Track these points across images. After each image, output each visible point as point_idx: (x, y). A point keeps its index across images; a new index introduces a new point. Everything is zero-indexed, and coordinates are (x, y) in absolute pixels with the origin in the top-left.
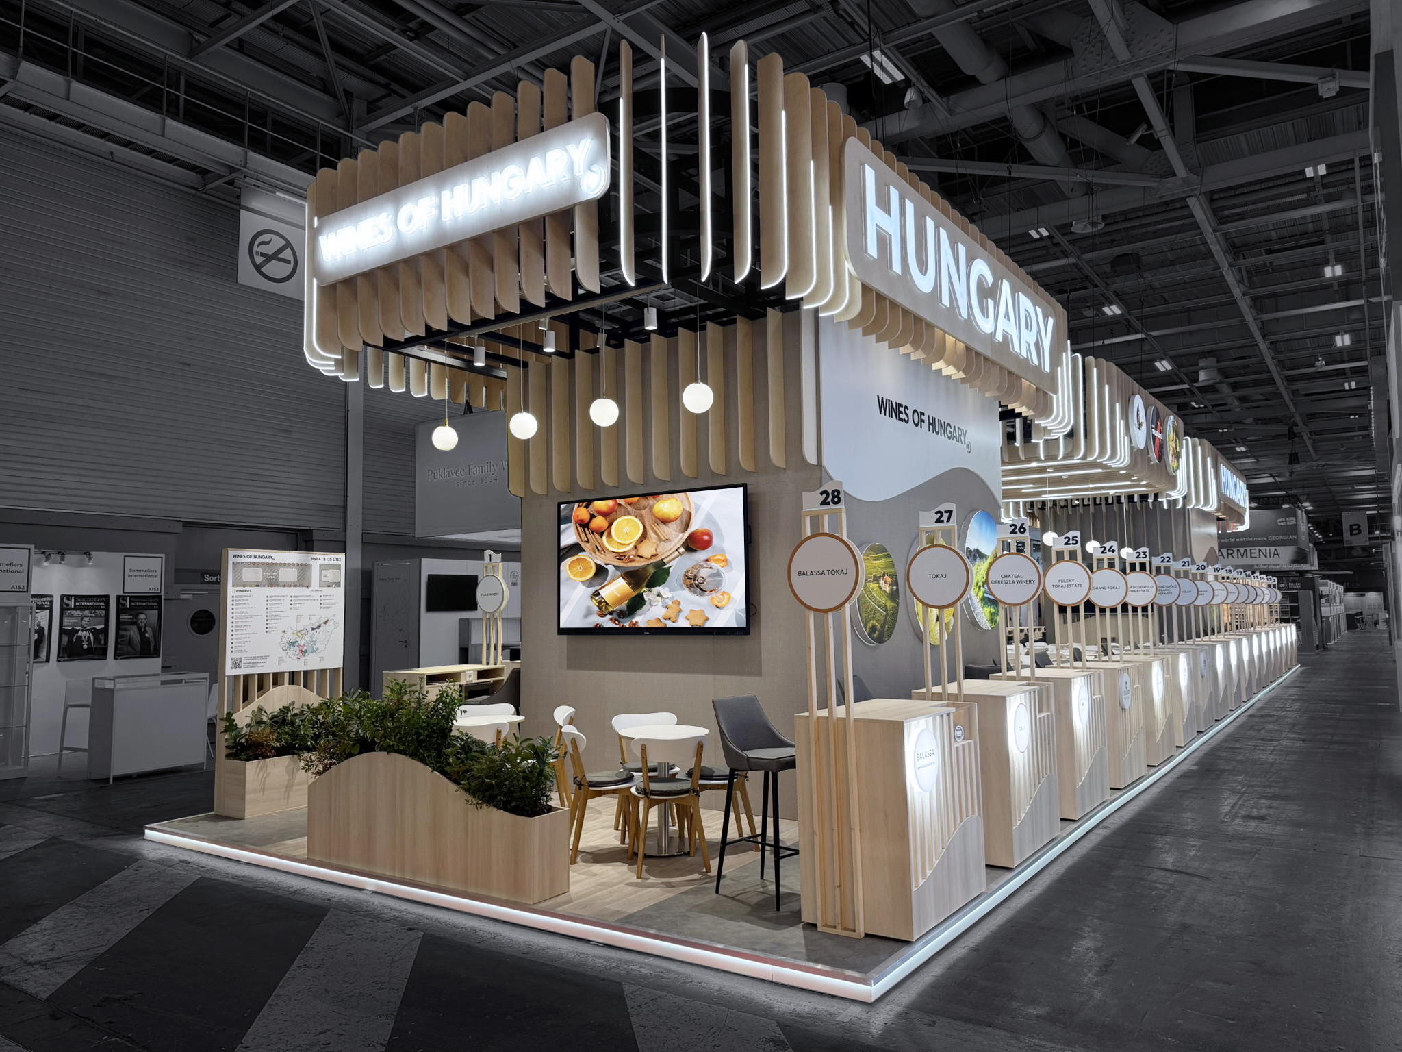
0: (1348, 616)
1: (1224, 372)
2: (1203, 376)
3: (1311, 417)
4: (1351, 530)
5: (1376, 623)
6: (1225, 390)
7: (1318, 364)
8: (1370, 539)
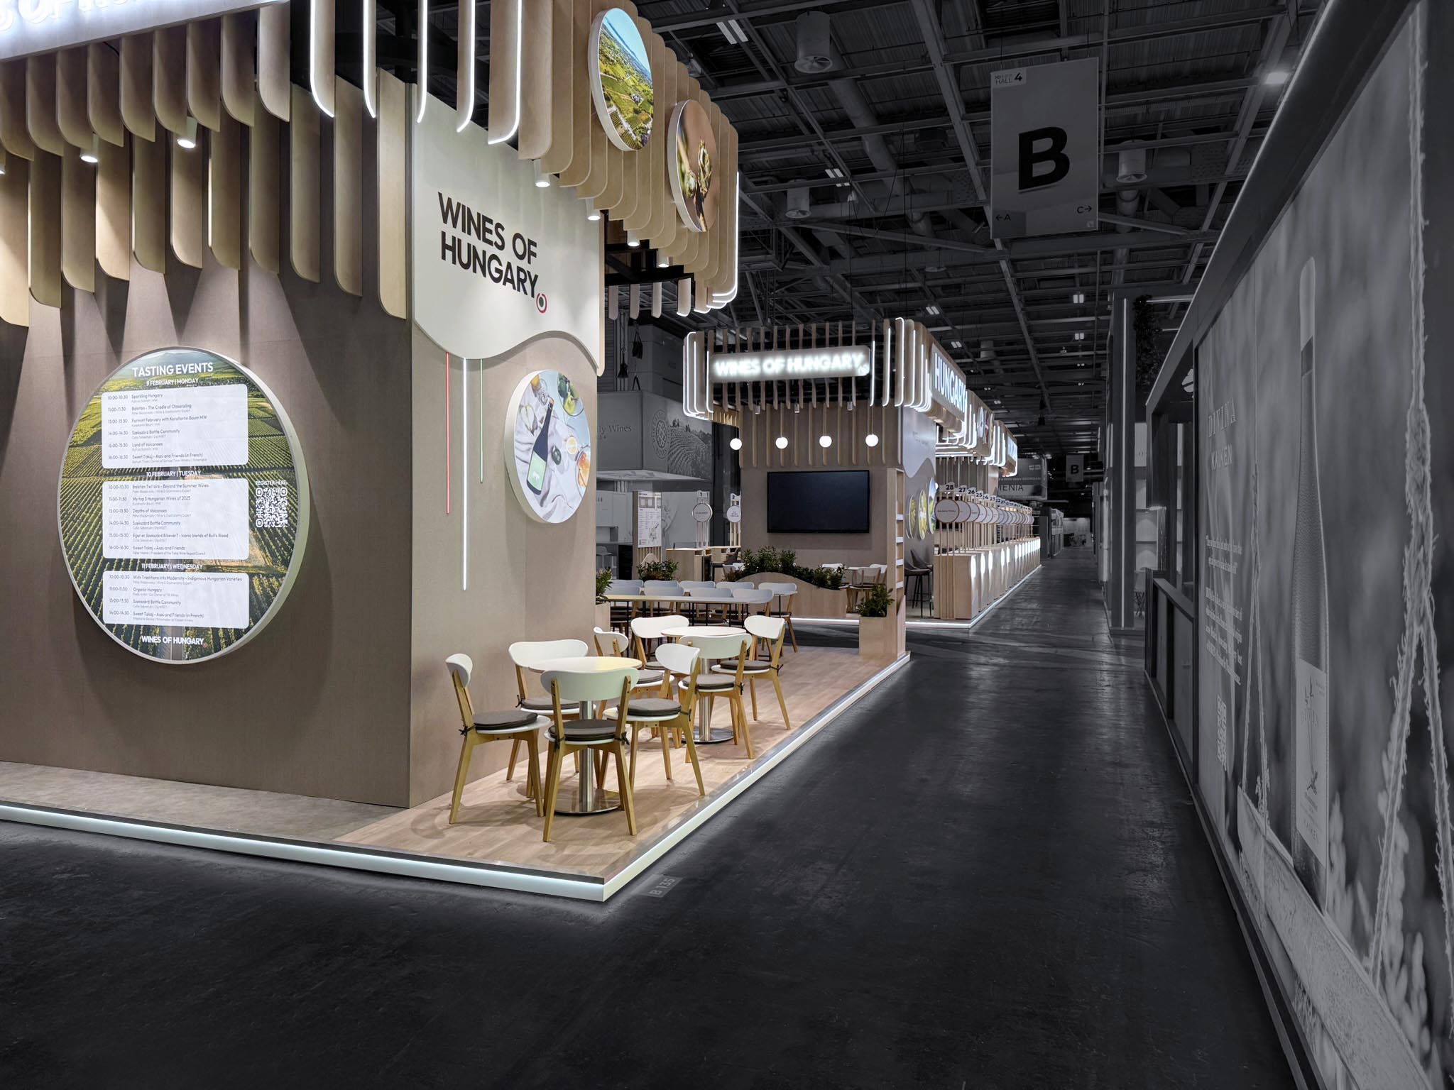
0: (1065, 536)
1: (999, 353)
2: (983, 355)
3: (1051, 384)
4: (1072, 469)
5: (1084, 542)
6: (997, 363)
7: (1062, 352)
8: (1085, 474)
